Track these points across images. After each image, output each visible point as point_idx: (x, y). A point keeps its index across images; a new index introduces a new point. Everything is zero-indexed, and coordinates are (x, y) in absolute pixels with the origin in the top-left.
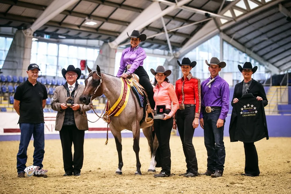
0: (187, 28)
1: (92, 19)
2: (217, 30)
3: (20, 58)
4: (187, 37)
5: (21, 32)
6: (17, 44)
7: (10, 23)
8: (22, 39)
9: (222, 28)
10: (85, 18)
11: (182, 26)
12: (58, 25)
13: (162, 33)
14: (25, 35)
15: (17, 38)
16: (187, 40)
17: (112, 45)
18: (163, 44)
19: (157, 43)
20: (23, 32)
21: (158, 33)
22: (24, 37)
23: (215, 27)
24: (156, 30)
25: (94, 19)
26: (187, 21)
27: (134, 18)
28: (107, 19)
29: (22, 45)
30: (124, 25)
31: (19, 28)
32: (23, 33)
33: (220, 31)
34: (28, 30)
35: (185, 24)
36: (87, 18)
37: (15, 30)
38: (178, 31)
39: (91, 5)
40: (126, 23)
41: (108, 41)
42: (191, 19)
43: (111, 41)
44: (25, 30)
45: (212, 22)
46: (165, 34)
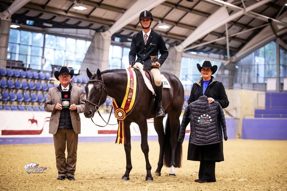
0: (244, 33)
1: (164, 23)
2: (274, 36)
3: (99, 60)
4: (244, 42)
5: (100, 34)
6: (96, 46)
7: (91, 25)
8: (101, 41)
9: (279, 34)
10: (158, 21)
11: (240, 31)
12: (133, 28)
13: (224, 38)
14: (104, 37)
15: (96, 40)
16: (243, 45)
17: (179, 49)
18: (222, 49)
19: (216, 47)
20: (102, 34)
21: (219, 37)
22: (103, 39)
23: (272, 33)
24: (218, 34)
25: (166, 23)
26: (246, 26)
27: (200, 22)
28: (177, 23)
29: (101, 47)
30: (191, 29)
31: (97, 31)
32: (102, 36)
33: (277, 36)
34: (107, 33)
35: (244, 29)
36: (160, 22)
37: (93, 32)
38: (237, 36)
39: (165, 9)
40: (193, 27)
41: (175, 44)
42: (250, 24)
43: (177, 45)
44: (104, 33)
45: (268, 28)
46: (226, 39)
